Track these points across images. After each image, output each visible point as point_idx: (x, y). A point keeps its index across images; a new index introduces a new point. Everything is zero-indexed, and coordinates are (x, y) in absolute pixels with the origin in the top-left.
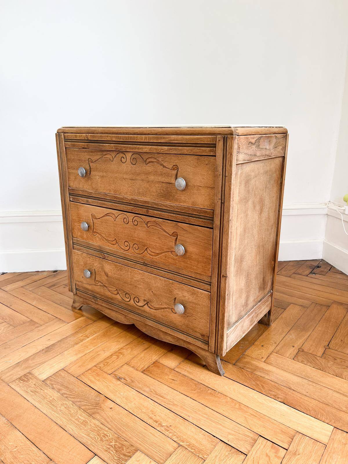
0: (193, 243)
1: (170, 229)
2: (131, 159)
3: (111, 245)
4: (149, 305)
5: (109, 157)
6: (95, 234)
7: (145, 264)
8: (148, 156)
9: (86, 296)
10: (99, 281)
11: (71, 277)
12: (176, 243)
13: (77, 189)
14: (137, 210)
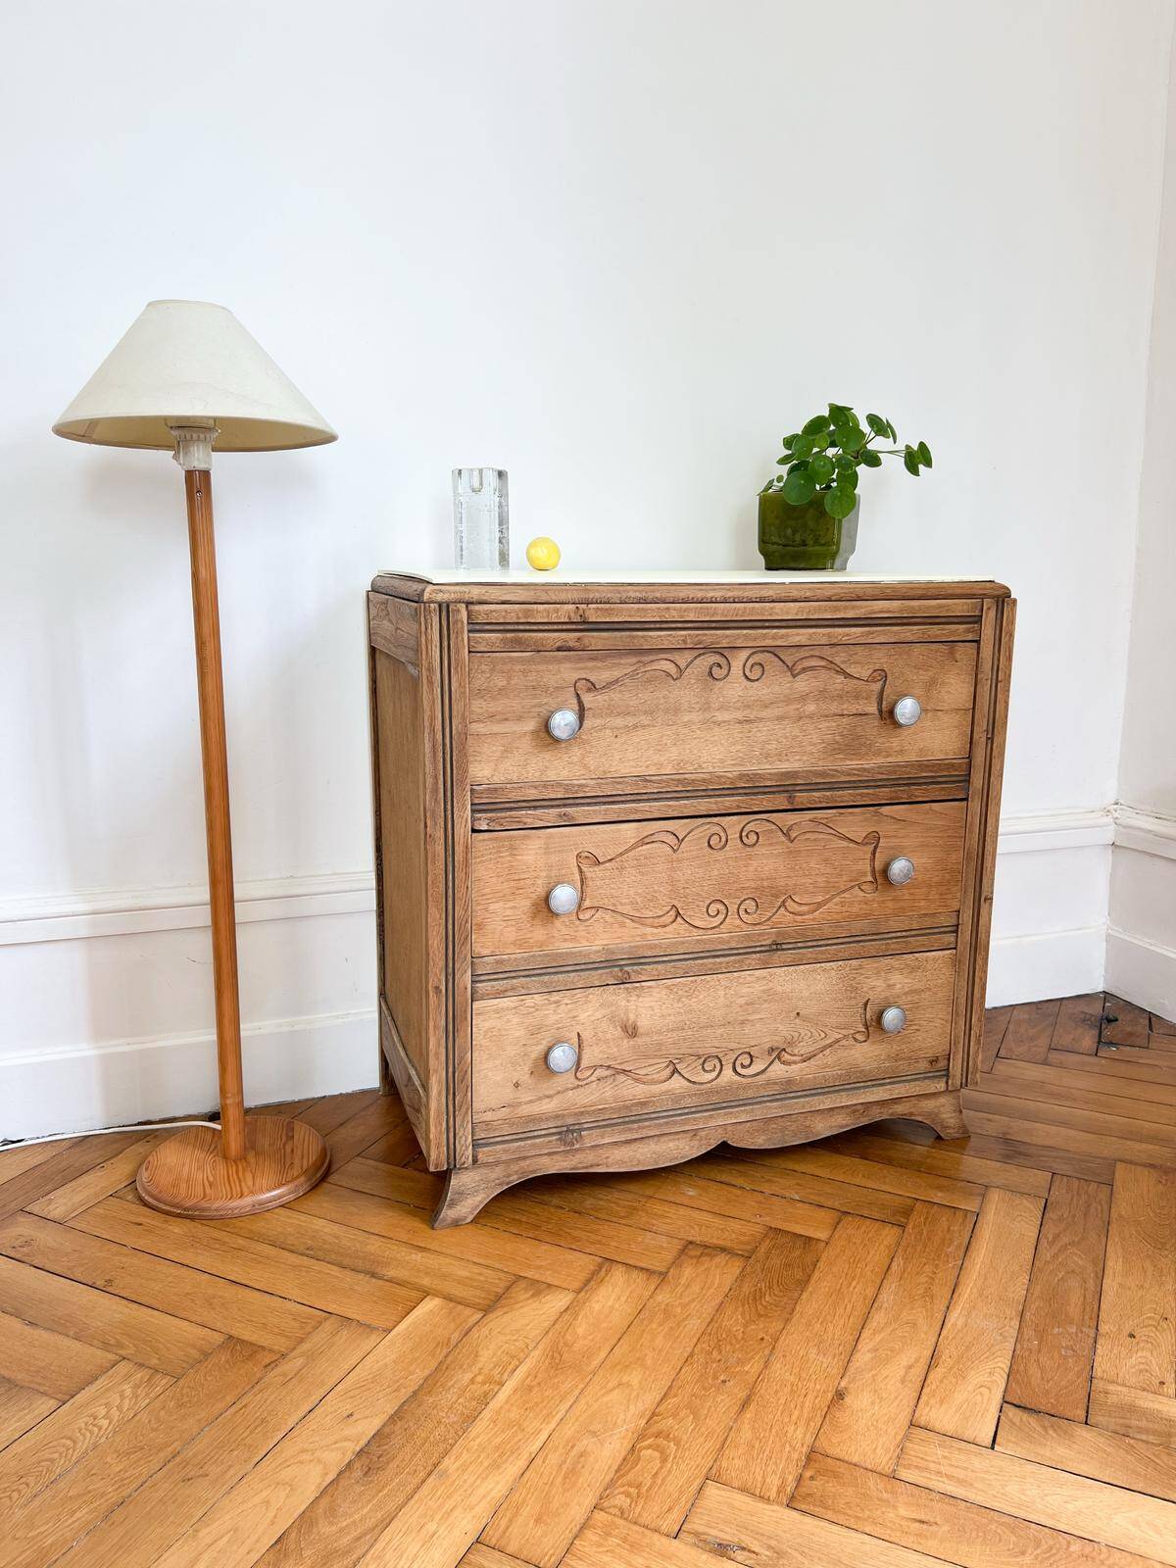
0: (923, 846)
1: (859, 829)
2: (744, 665)
3: (655, 931)
4: (786, 1057)
5: (665, 668)
6: (587, 916)
7: (776, 947)
8: (803, 653)
9: (523, 1147)
10: (595, 1068)
11: (448, 1114)
12: (873, 859)
13: (515, 785)
14: (756, 803)
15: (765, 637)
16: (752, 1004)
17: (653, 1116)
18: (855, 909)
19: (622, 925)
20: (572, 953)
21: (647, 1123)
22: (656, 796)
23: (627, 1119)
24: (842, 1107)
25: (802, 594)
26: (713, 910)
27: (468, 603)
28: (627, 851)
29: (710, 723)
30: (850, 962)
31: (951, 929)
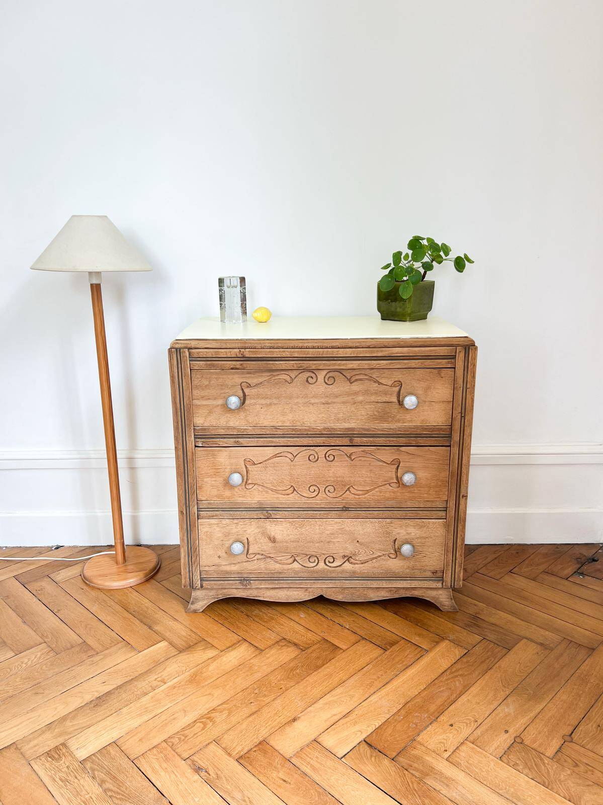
0: (423, 467)
1: (389, 457)
2: (325, 377)
3: (283, 496)
4: (352, 560)
5: (284, 378)
6: (251, 487)
7: (345, 509)
8: (355, 372)
9: (224, 584)
10: (256, 554)
11: (189, 565)
12: (397, 472)
13: (214, 428)
14: (333, 441)
15: (335, 365)
16: (333, 534)
17: (285, 579)
18: (387, 495)
19: (267, 492)
20: (243, 503)
21: (282, 582)
22: (282, 436)
23: (272, 578)
24: (384, 588)
25: (354, 345)
26: (312, 489)
27: (189, 349)
28: (268, 460)
29: (306, 404)
30: (385, 520)
31: (443, 509)
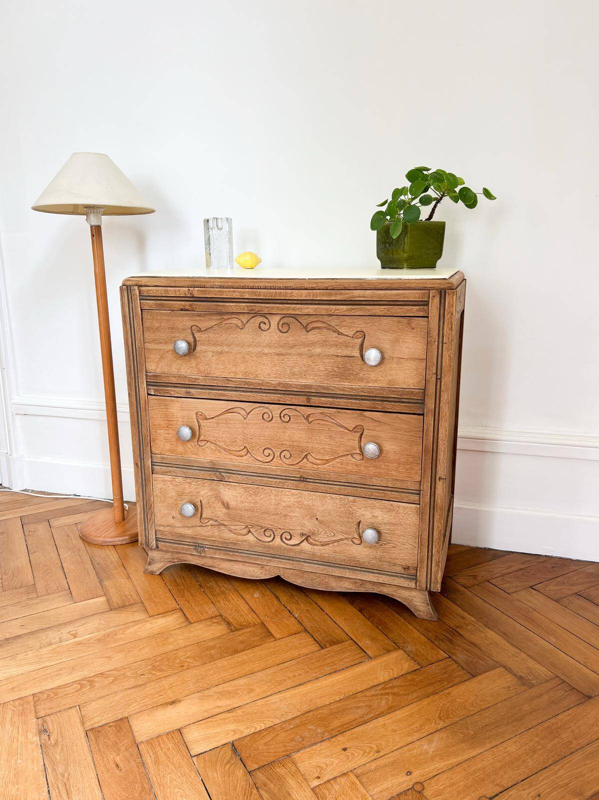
0: (392, 438)
1: (351, 422)
2: (278, 324)
3: (236, 458)
4: (311, 540)
5: (235, 322)
6: (203, 444)
7: (303, 479)
8: (312, 319)
9: (179, 548)
10: (210, 519)
11: (145, 522)
12: (360, 441)
13: (166, 375)
14: (288, 399)
15: (288, 309)
16: (289, 507)
17: (240, 551)
18: (350, 468)
19: (220, 452)
20: (197, 461)
21: (237, 554)
22: (234, 389)
23: (227, 549)
24: (347, 578)
25: (311, 286)
26: (266, 452)
27: (140, 286)
28: (220, 415)
29: (260, 354)
30: (348, 497)
31: (415, 492)
